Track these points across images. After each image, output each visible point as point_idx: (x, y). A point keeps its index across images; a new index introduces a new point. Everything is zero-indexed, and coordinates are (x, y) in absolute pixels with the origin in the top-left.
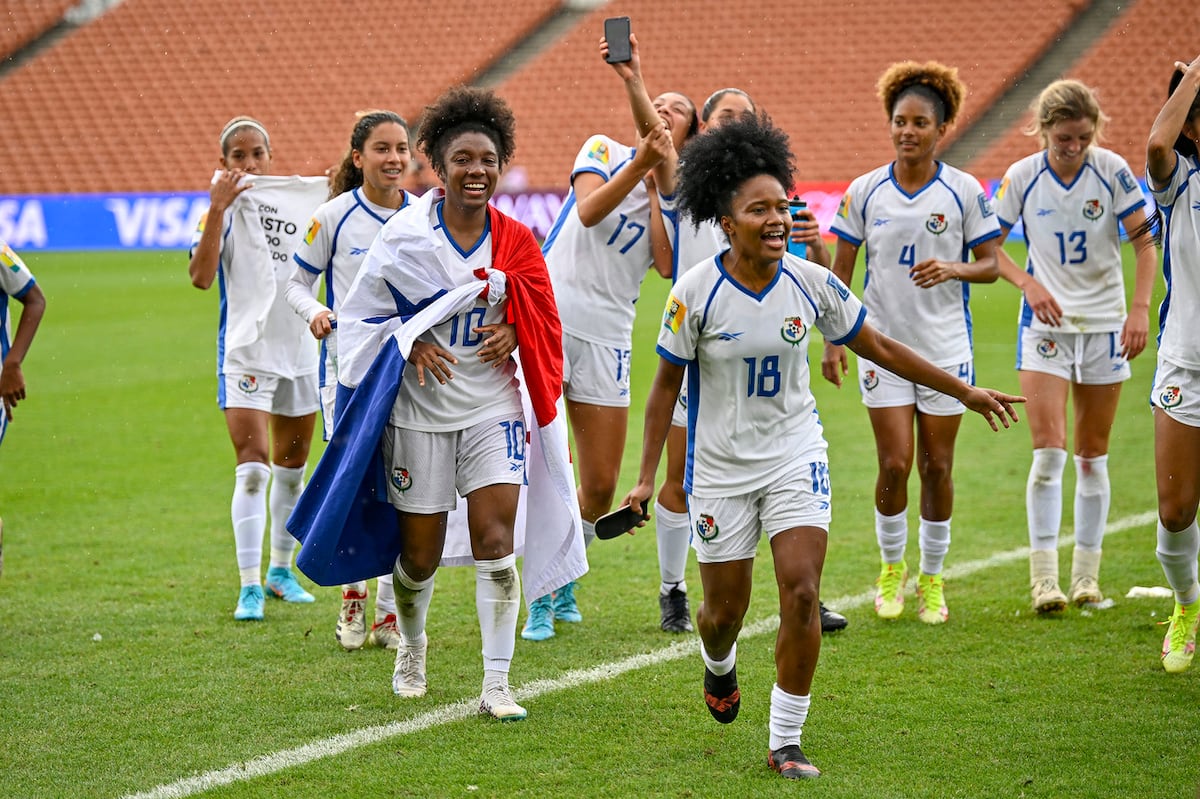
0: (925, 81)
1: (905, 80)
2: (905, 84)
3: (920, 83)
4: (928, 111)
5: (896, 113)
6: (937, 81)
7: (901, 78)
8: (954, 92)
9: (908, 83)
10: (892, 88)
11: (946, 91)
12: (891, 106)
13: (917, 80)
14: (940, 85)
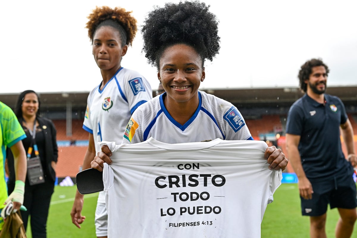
0: (114, 17)
1: (102, 16)
2: (101, 19)
3: (111, 19)
4: (116, 36)
5: (95, 38)
6: (121, 17)
7: (99, 15)
8: (131, 25)
9: (104, 19)
10: (93, 22)
11: (126, 24)
12: (92, 34)
13: (108, 17)
14: (123, 20)
